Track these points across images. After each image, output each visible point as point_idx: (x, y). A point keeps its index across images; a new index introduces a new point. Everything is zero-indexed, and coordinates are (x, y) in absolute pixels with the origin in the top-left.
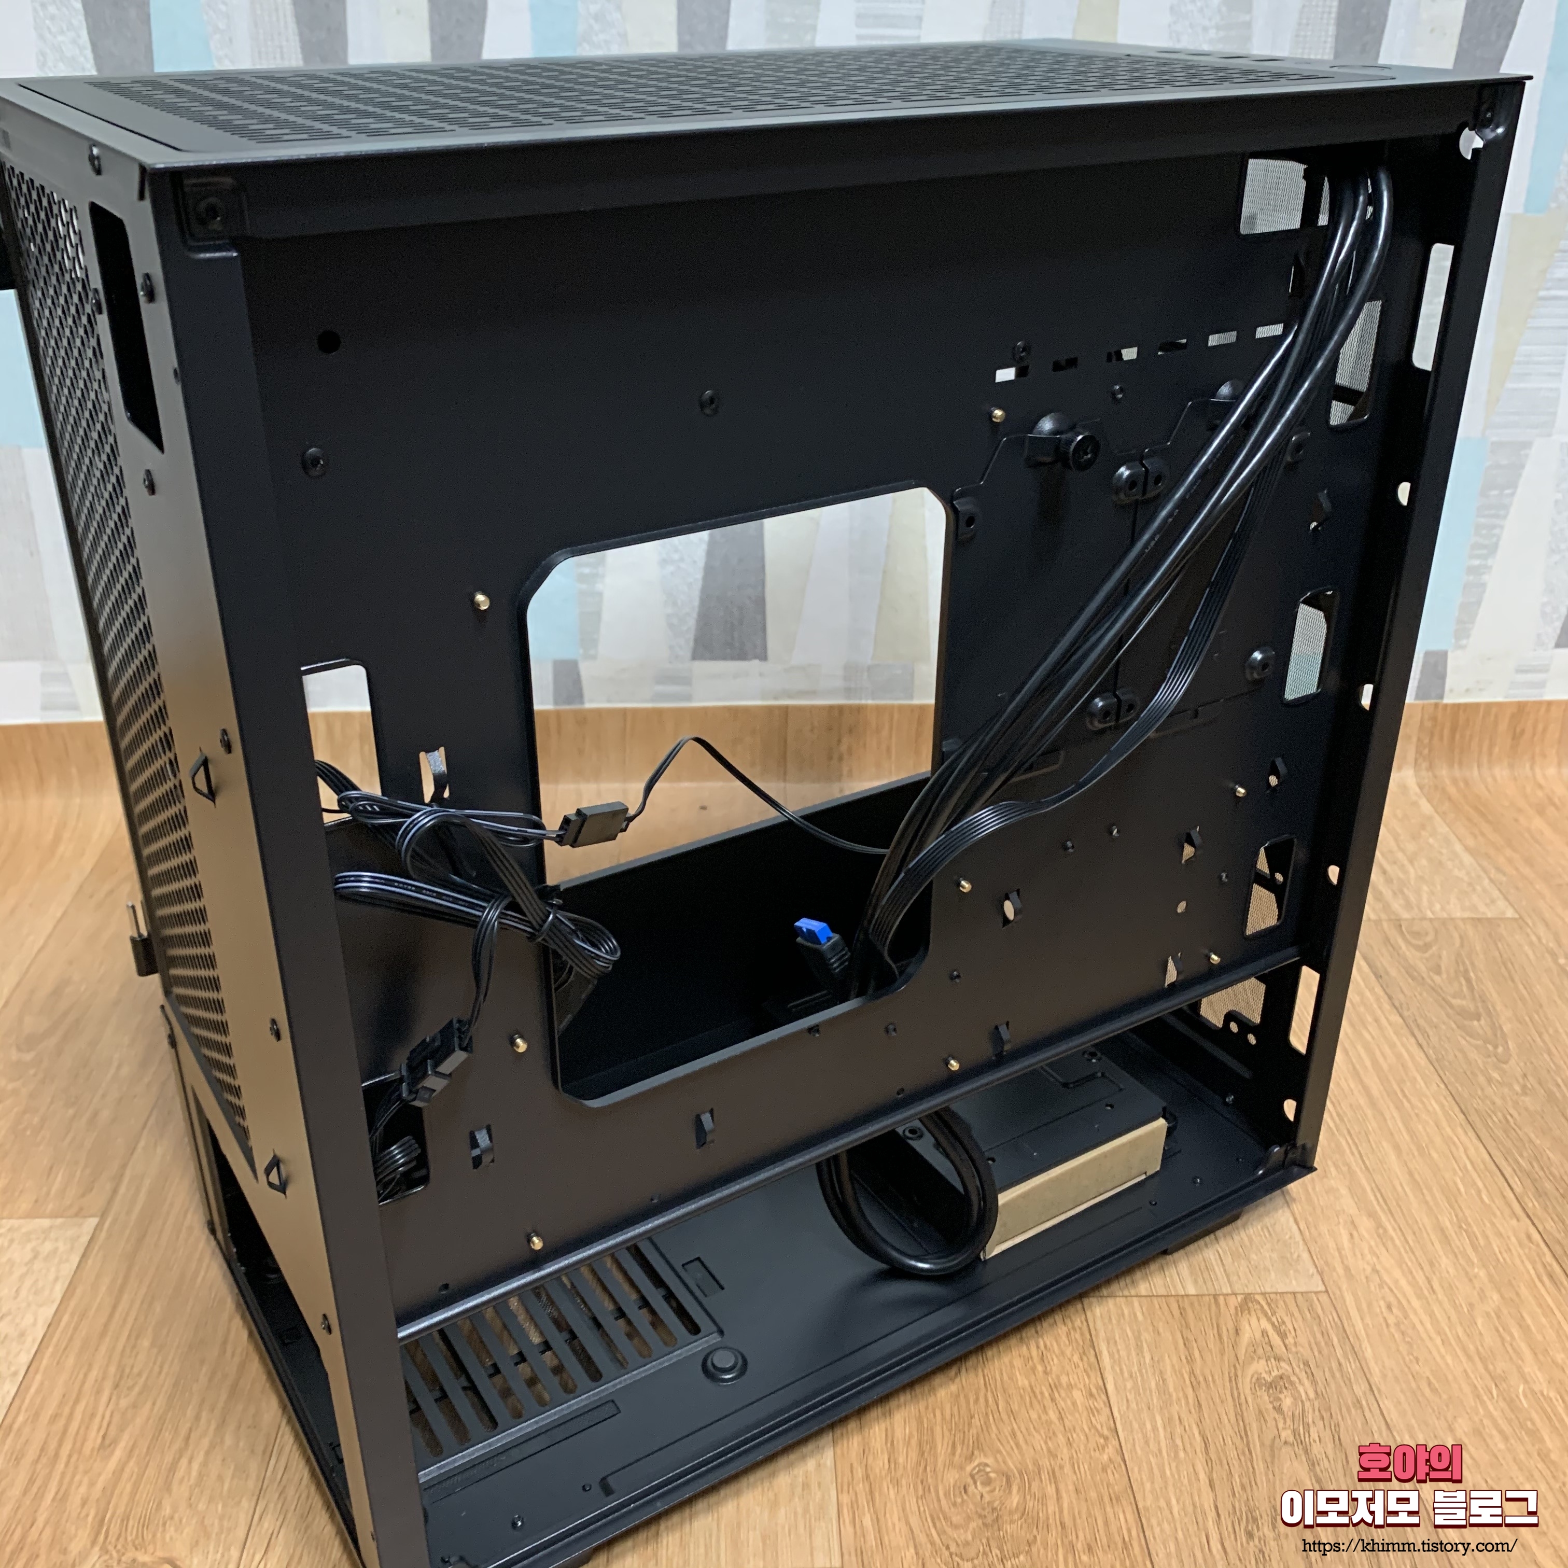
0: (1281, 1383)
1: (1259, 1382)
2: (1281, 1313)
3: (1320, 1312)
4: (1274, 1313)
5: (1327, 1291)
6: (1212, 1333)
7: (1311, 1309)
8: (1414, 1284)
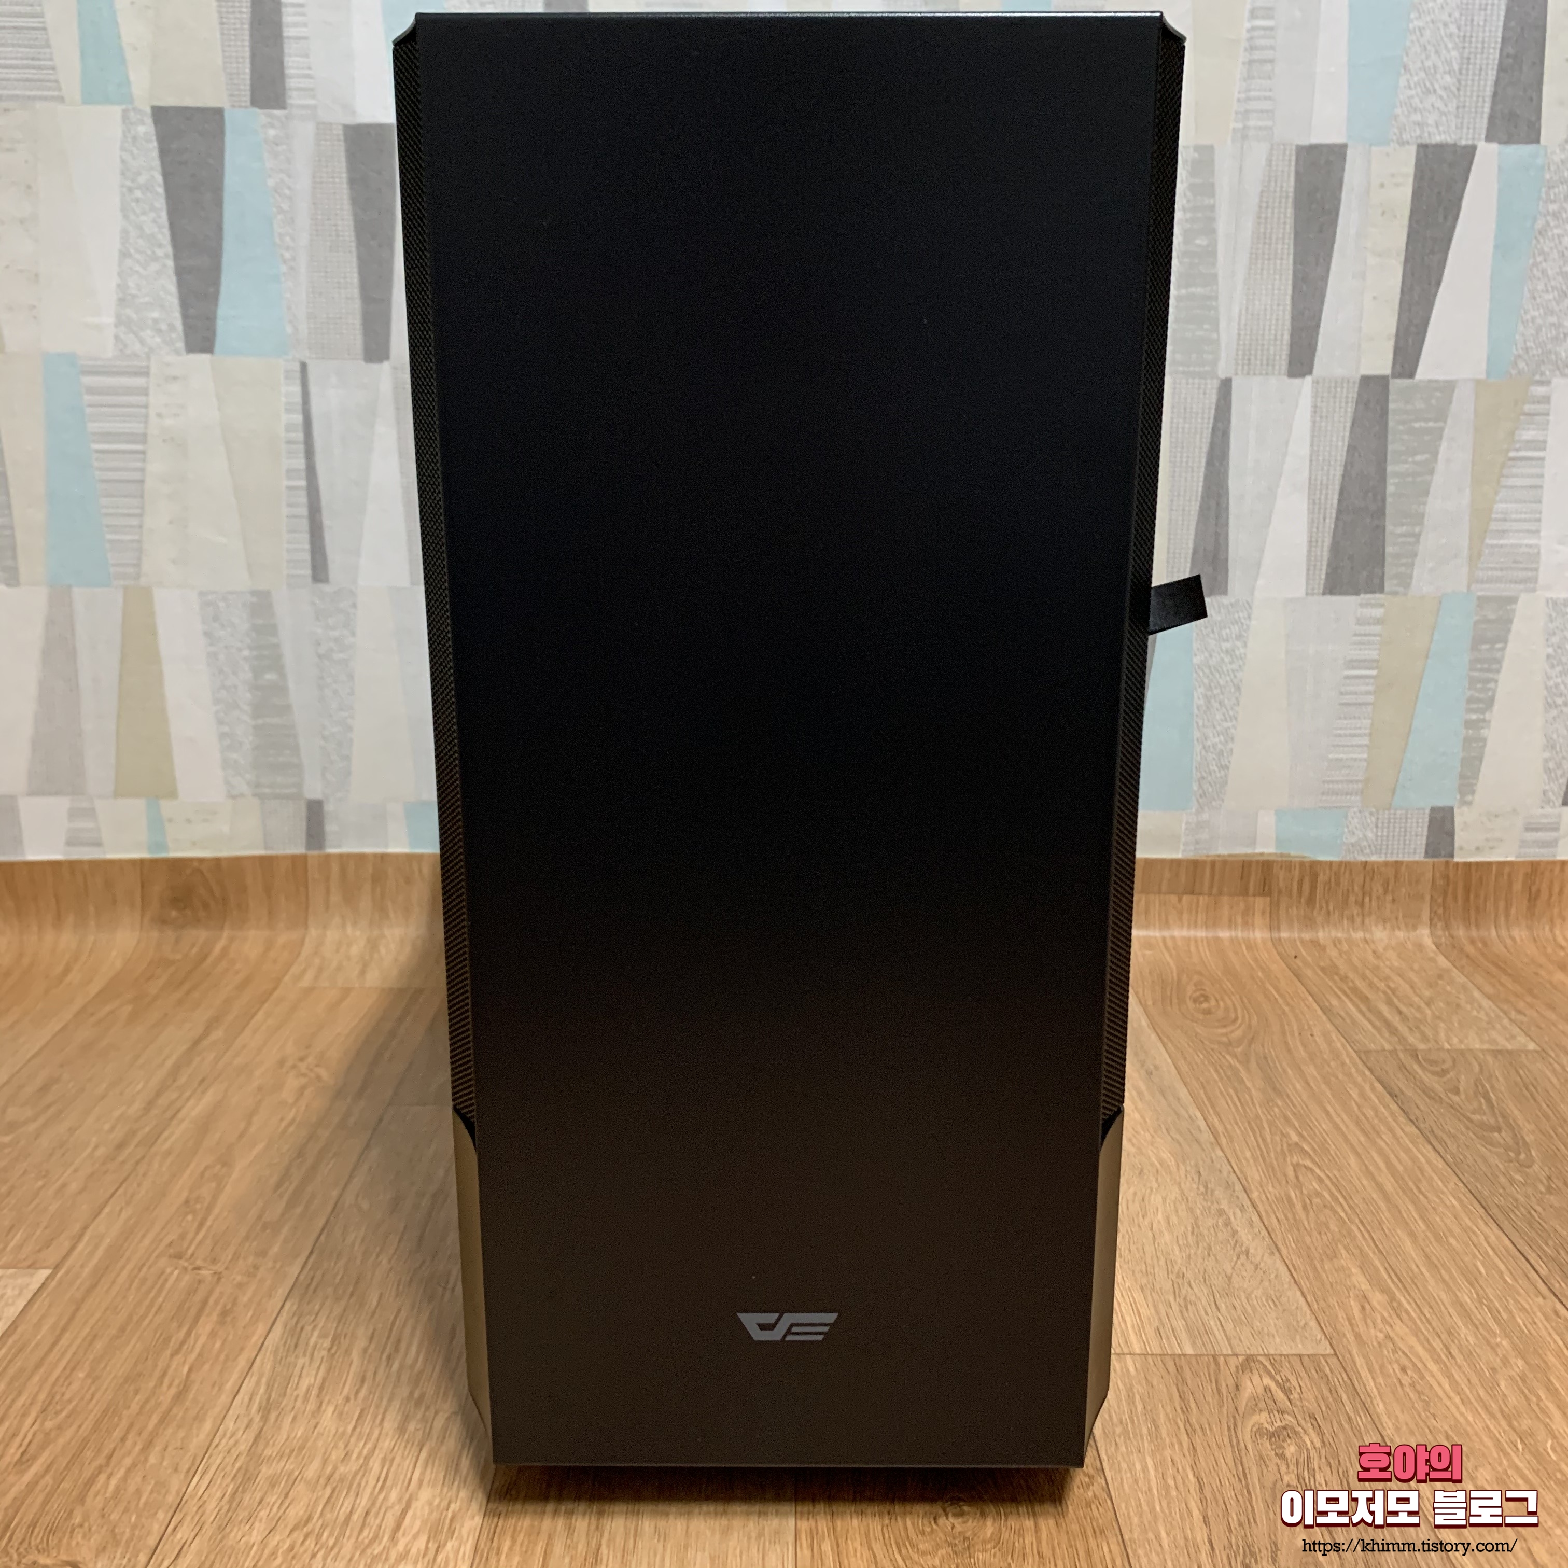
0: (1285, 1433)
1: (1259, 1431)
2: (1286, 1372)
3: (1327, 1370)
4: (1278, 1372)
5: (1336, 1354)
6: (1209, 1389)
7: (1319, 1369)
8: (1432, 1351)
